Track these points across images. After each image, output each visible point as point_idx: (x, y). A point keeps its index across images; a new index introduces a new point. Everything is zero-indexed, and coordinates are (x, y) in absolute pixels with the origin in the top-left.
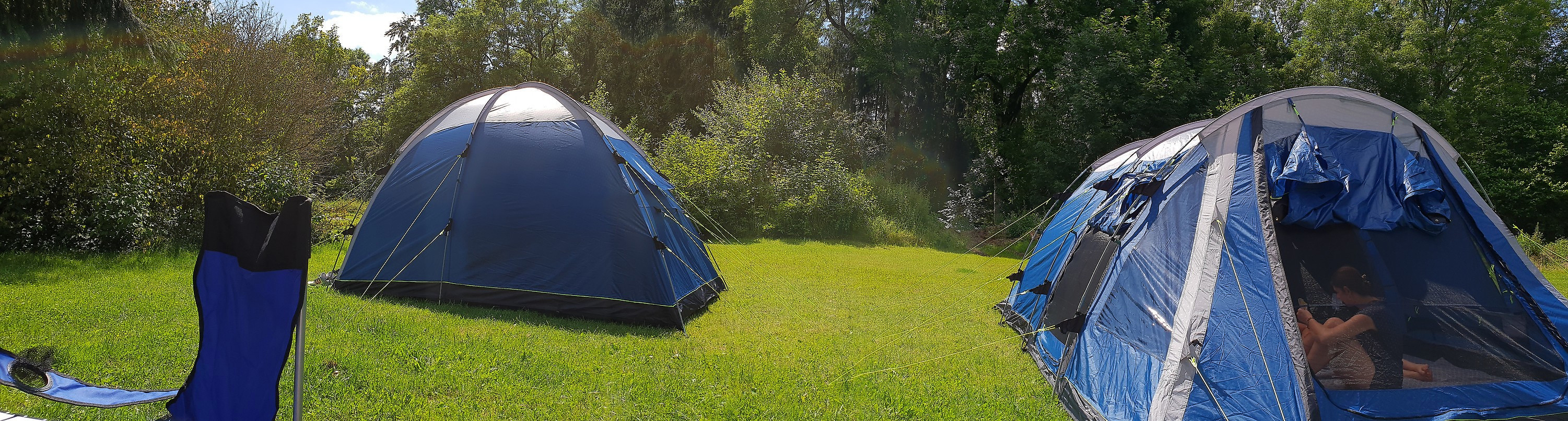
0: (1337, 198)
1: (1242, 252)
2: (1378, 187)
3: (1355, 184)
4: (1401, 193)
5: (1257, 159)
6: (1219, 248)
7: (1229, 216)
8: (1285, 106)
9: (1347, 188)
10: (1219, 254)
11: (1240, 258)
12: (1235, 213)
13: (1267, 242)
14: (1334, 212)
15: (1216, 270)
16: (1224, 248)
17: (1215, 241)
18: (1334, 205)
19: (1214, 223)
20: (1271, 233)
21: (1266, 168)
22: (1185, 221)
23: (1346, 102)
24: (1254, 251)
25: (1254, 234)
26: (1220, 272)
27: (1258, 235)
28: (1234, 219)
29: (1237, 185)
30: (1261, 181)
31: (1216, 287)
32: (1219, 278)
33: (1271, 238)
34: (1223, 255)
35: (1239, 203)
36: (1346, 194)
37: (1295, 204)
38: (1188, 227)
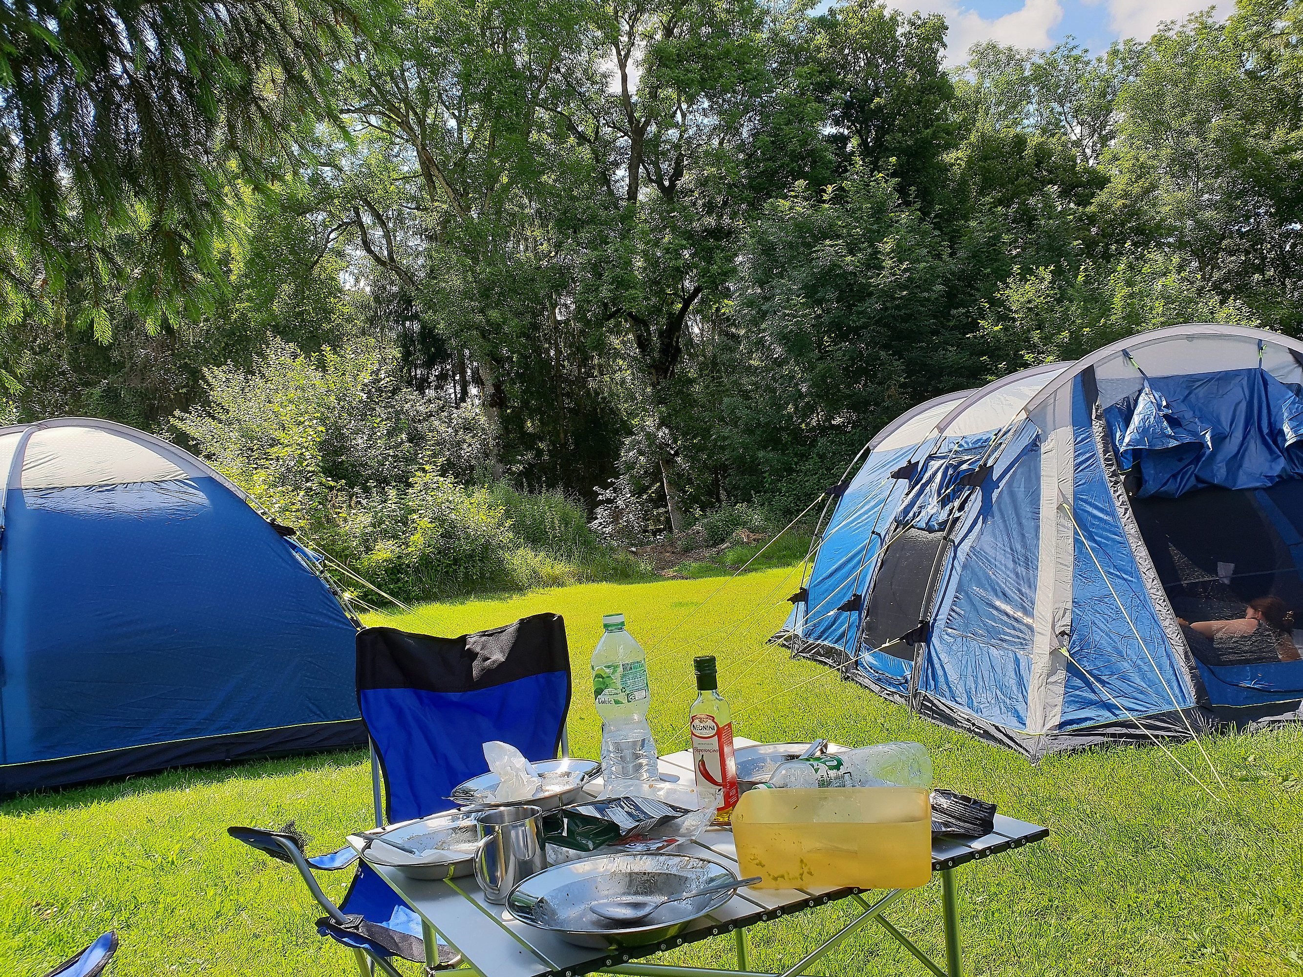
0: (1198, 459)
1: (1097, 535)
2: (1248, 437)
3: (1219, 439)
4: (1279, 439)
5: (1097, 428)
6: (1071, 533)
7: (1075, 498)
8: (1121, 359)
9: (1209, 444)
10: (1071, 540)
11: (1095, 541)
12: (1082, 492)
13: (1123, 521)
14: (1197, 477)
15: (1071, 558)
16: (1076, 533)
17: (1064, 526)
18: (1196, 467)
19: (1060, 508)
20: (1126, 509)
21: (1109, 437)
22: (1026, 510)
23: (1195, 341)
24: (1110, 532)
25: (1107, 514)
26: (1075, 559)
27: (1112, 514)
28: (1082, 500)
29: (1078, 461)
30: (1105, 452)
31: (1074, 577)
32: (1075, 565)
33: (1127, 515)
34: (1076, 541)
35: (1083, 481)
36: (1208, 452)
37: (1149, 471)
38: (1030, 515)
